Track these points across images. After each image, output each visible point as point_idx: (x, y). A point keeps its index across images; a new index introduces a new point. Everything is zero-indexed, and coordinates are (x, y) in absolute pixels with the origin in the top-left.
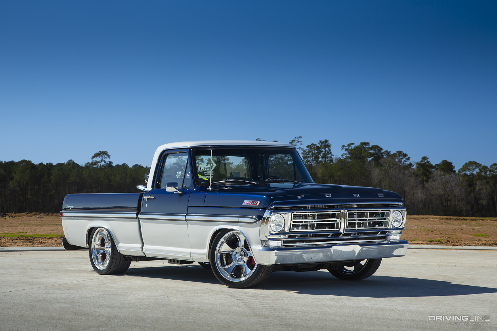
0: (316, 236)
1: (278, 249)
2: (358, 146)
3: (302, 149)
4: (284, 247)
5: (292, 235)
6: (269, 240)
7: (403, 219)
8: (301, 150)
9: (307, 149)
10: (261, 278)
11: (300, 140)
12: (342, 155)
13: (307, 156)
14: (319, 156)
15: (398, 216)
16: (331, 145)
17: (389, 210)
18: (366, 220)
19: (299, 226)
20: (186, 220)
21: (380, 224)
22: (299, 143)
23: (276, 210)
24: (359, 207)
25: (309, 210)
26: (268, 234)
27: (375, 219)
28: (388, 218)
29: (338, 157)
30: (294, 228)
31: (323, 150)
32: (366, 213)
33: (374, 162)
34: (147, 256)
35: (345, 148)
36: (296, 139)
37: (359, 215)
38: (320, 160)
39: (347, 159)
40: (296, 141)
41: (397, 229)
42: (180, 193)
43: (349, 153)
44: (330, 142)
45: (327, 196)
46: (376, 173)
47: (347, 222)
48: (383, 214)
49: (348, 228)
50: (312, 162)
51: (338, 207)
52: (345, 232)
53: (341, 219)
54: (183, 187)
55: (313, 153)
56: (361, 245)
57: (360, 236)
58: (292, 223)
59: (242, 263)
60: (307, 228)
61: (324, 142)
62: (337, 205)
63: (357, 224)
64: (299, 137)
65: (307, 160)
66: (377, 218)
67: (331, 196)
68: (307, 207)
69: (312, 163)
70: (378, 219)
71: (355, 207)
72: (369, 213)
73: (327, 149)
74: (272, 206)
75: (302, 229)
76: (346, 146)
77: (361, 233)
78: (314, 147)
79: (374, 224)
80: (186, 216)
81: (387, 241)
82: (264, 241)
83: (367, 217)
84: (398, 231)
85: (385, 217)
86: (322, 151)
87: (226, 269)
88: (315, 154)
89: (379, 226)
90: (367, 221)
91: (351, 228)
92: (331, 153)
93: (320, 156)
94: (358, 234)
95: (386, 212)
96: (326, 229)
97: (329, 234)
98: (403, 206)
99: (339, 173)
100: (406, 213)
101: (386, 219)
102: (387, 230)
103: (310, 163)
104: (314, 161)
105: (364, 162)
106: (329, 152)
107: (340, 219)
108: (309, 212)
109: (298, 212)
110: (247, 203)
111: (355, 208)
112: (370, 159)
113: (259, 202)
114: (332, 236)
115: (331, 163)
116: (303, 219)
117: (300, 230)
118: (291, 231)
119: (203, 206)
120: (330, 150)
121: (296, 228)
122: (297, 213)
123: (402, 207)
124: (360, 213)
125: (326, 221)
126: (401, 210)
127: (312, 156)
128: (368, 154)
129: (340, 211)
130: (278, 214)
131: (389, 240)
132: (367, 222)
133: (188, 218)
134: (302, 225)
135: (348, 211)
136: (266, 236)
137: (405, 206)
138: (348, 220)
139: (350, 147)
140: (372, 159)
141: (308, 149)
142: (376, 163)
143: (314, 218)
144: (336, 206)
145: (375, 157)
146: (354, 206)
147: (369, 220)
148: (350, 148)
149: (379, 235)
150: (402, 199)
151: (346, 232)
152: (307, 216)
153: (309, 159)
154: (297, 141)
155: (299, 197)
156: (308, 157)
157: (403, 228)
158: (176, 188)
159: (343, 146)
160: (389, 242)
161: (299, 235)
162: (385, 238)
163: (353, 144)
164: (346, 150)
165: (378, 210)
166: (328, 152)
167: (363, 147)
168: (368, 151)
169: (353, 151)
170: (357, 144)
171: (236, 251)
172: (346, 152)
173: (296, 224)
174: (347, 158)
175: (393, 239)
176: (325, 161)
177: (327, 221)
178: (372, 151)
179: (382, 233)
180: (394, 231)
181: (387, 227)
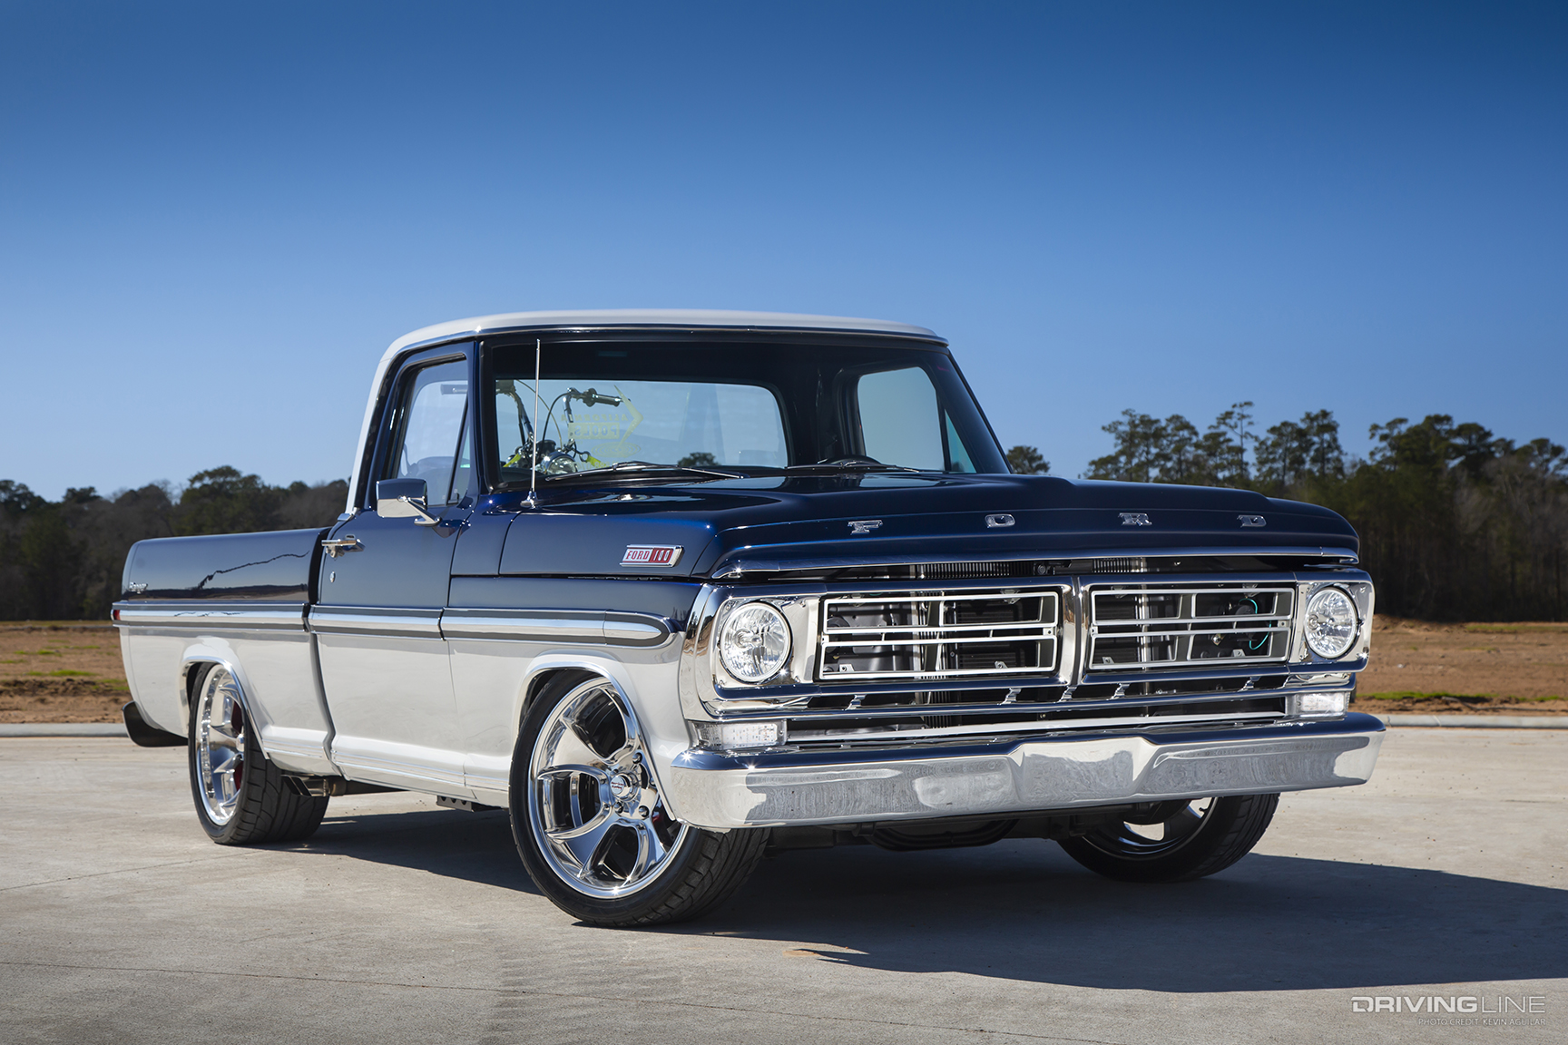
0: (952, 698)
1: (766, 759)
2: (1417, 427)
3: (1252, 437)
4: (796, 750)
5: (826, 698)
6: (721, 719)
7: (1360, 622)
8: (1250, 439)
9: (1268, 439)
10: (707, 882)
11: (1246, 411)
12: (1372, 454)
13: (1271, 457)
14: (1304, 455)
15: (1336, 611)
16: (1338, 425)
17: (1294, 586)
18: (1184, 627)
19: (868, 655)
20: (442, 634)
21: (1255, 644)
22: (1245, 422)
23: (754, 585)
24: (1160, 569)
25: (917, 583)
26: (710, 694)
27: (1229, 625)
28: (1289, 617)
29: (1358, 460)
30: (841, 666)
31: (1316, 439)
32: (1184, 595)
33: (1466, 473)
34: (347, 778)
35: (1380, 432)
36: (1237, 410)
37: (1156, 608)
38: (1307, 466)
39: (1387, 463)
40: (1235, 415)
41: (1334, 665)
42: (429, 521)
43: (1392, 447)
44: (1335, 418)
45: (991, 523)
46: (1471, 502)
47: (1089, 639)
48: (1265, 603)
49: (1097, 660)
50: (1284, 474)
51: (1050, 572)
52: (1081, 682)
53: (1060, 624)
54: (452, 498)
55: (1287, 449)
56: (1155, 737)
57: (1161, 697)
58: (826, 643)
59: (637, 815)
60: (907, 666)
61: (1316, 418)
62: (1046, 563)
63: (1150, 645)
64: (1246, 404)
65: (1270, 468)
66: (1234, 619)
67: (1011, 523)
68: (909, 574)
69: (1283, 477)
70: (1240, 625)
71: (1138, 571)
72: (1198, 596)
73: (1327, 436)
74: (730, 564)
75: (886, 666)
76: (1382, 428)
77: (1167, 686)
78: (1291, 433)
79: (1229, 644)
80: (442, 615)
81: (1289, 717)
82: (699, 724)
83: (1187, 615)
84: (1338, 676)
85: (1277, 614)
86: (1313, 444)
87: (571, 844)
88: (1295, 450)
89: (1249, 653)
90: (1189, 632)
91: (1116, 661)
92: (1338, 448)
93: (1307, 455)
94: (1154, 687)
95: (1280, 594)
96: (994, 667)
97: (1008, 691)
98: (1357, 566)
99: (1361, 505)
100: (1372, 596)
101: (1279, 624)
102: (1285, 670)
103: (1278, 475)
104: (1290, 469)
105: (1439, 471)
106: (1334, 445)
107: (1055, 624)
108: (918, 594)
109: (856, 595)
110: (636, 556)
111: (1139, 573)
112: (1454, 463)
113: (677, 552)
114: (1021, 697)
115: (1340, 477)
116: (889, 623)
117: (873, 672)
118: (821, 677)
119: (497, 574)
120: (1335, 440)
121: (849, 667)
122: (850, 596)
123: (1355, 570)
124: (1162, 598)
125: (991, 631)
126: (1350, 584)
127: (1285, 456)
128: (1447, 448)
129: (1058, 590)
130: (758, 601)
131: (1294, 713)
132: (1188, 637)
133: (449, 623)
134: (886, 654)
135: (1092, 589)
136: (703, 703)
137: (1368, 567)
138: (1096, 629)
139: (1394, 428)
140: (1462, 463)
141: (1273, 437)
142: (1473, 473)
143: (933, 622)
144: (1042, 569)
145: (1468, 457)
146: (1136, 568)
147: (1195, 627)
148: (1395, 432)
149: (1245, 693)
150: (1353, 534)
151: (1087, 681)
152: (910, 611)
153: (1276, 465)
154: (1238, 414)
155: (859, 527)
156: (1274, 460)
157: (1359, 663)
158: (417, 504)
159: (1375, 427)
160: (1301, 724)
161: (859, 695)
162: (1278, 704)
163: (1402, 421)
164: (1384, 438)
165: (1240, 586)
166: (1329, 446)
167: (1434, 429)
168: (1447, 439)
169: (1404, 440)
170: (1416, 419)
171: (616, 766)
172: (1384, 444)
173: (851, 648)
174: (1386, 460)
175: (1315, 709)
176: (1322, 470)
177: (997, 633)
178: (1459, 441)
179: (1262, 684)
180: (1318, 677)
181: (1283, 659)
